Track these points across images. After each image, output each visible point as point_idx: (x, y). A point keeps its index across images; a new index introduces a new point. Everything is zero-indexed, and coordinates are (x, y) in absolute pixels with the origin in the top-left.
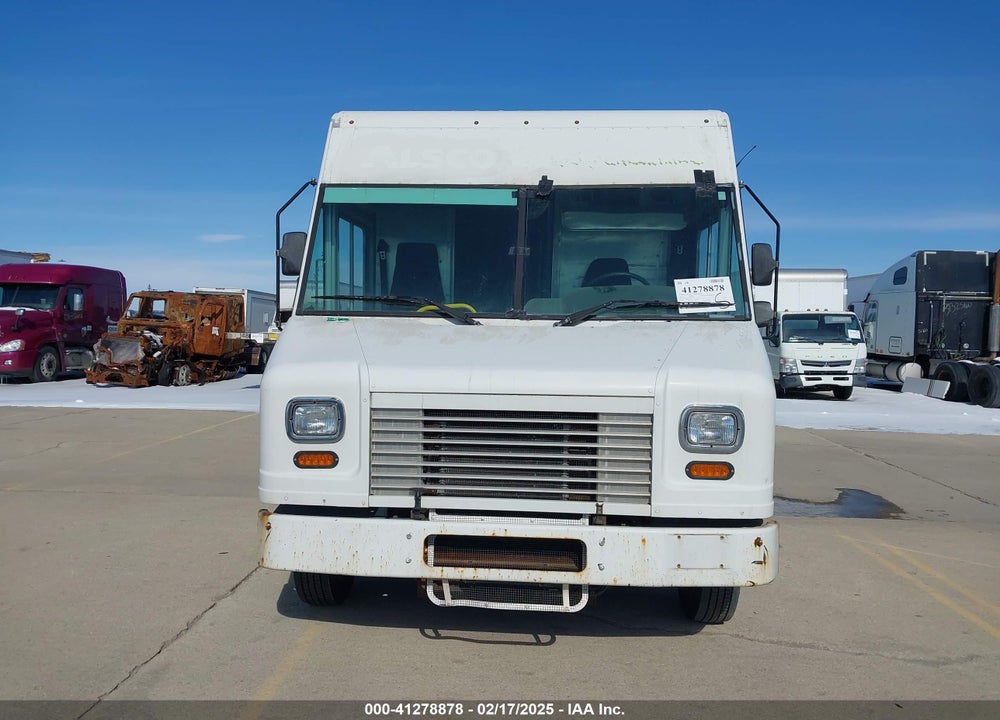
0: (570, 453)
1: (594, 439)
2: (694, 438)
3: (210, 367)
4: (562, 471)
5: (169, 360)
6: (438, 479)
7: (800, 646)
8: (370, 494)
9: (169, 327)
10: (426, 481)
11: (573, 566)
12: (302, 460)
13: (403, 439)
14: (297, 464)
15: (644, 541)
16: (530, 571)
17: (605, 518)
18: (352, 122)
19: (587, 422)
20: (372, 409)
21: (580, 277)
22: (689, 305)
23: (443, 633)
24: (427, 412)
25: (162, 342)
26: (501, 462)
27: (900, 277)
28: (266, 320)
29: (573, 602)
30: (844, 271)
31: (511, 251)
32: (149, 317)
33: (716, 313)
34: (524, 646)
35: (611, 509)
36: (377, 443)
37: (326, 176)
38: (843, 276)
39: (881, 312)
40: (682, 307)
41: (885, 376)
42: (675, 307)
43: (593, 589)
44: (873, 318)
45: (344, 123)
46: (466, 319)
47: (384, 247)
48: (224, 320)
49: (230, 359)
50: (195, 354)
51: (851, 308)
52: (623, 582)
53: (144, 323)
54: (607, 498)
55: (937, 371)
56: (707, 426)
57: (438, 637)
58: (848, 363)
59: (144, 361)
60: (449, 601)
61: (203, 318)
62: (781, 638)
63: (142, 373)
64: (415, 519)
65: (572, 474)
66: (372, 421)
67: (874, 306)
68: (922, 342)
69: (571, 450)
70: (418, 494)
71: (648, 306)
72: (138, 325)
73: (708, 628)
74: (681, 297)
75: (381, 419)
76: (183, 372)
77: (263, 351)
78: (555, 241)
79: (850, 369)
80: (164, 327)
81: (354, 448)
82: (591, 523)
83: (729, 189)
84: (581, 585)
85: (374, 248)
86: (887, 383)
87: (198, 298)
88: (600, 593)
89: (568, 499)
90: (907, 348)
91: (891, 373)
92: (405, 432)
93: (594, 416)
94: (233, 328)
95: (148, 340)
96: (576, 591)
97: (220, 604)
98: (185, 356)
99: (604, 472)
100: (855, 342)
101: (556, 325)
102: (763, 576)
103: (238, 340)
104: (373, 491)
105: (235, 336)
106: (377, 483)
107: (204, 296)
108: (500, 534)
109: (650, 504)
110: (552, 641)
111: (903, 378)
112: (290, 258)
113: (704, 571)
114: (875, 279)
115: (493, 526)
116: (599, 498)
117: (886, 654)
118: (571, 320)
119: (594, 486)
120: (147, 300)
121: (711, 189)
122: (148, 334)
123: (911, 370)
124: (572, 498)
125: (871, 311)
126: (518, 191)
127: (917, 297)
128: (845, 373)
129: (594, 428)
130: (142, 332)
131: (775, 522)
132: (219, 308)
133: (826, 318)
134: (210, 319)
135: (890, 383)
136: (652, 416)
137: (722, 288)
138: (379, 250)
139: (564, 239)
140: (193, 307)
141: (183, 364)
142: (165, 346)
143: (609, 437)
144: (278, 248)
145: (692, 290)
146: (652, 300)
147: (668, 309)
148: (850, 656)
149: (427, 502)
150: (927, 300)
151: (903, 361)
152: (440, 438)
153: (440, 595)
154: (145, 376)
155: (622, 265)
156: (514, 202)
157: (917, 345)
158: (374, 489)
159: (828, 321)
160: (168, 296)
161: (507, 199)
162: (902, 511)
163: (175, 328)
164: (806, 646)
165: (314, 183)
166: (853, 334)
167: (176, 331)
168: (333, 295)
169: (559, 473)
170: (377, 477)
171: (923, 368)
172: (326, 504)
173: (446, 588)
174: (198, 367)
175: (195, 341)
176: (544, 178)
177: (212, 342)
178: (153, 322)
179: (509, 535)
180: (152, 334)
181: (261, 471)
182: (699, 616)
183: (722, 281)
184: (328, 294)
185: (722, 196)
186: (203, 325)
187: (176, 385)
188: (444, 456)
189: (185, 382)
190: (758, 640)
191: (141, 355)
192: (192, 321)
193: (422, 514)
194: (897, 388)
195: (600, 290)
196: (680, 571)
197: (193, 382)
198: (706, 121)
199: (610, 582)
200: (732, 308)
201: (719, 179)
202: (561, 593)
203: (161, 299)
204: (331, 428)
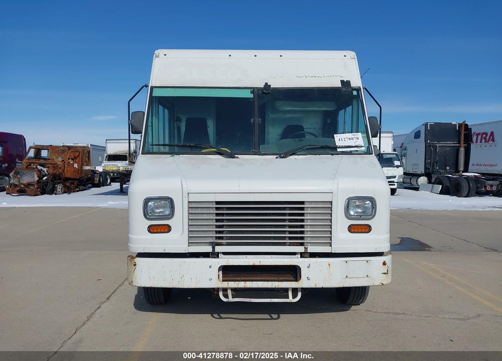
0: (290, 222)
1: (302, 215)
2: (352, 213)
3: (73, 184)
4: (286, 231)
5: (51, 181)
6: (223, 237)
7: (399, 314)
8: (189, 246)
9: (51, 164)
10: (217, 238)
11: (292, 278)
12: (152, 229)
13: (205, 217)
14: (149, 231)
15: (329, 265)
16: (273, 282)
17: (309, 254)
18: (165, 55)
19: (298, 206)
20: (189, 202)
21: (279, 135)
22: (342, 147)
23: (223, 316)
24: (217, 203)
25: (47, 172)
26: (255, 228)
27: (417, 135)
28: (100, 160)
29: (294, 297)
30: (392, 132)
31: (252, 121)
32: (40, 159)
33: (356, 151)
34: (265, 321)
35: (312, 249)
36: (191, 219)
37: (153, 82)
38: (391, 135)
39: (408, 152)
40: (339, 148)
41: (411, 183)
42: (335, 148)
43: (304, 290)
44: (405, 155)
45: (162, 55)
46: (231, 156)
47: (179, 120)
48: (80, 160)
49: (83, 180)
50: (65, 177)
51: (395, 150)
52: (320, 285)
53: (37, 162)
54: (309, 244)
55: (436, 179)
56: (358, 207)
57: (221, 318)
58: (395, 177)
59: (38, 182)
60: (231, 299)
61: (69, 159)
62: (389, 311)
63: (37, 188)
64: (212, 257)
65: (291, 232)
66: (189, 208)
67: (405, 149)
68: (427, 166)
69: (290, 220)
70: (214, 245)
71: (322, 147)
72: (34, 163)
73: (353, 307)
74: (338, 143)
75: (194, 207)
76: (59, 187)
77: (100, 176)
78: (267, 116)
79: (395, 180)
80: (48, 164)
81: (179, 222)
82: (301, 257)
83: (358, 90)
84: (297, 288)
85: (174, 120)
86: (412, 186)
87: (66, 149)
88: (306, 292)
89: (289, 245)
90: (421, 170)
91: (413, 181)
92: (206, 213)
93: (303, 203)
94: (85, 164)
95: (40, 171)
96: (295, 291)
97: (103, 306)
98: (60, 179)
99: (308, 231)
100: (398, 167)
101: (277, 158)
102: (386, 280)
103: (89, 170)
104: (190, 244)
105: (87, 168)
106: (192, 240)
107: (69, 148)
108: (257, 264)
109: (331, 246)
110: (279, 317)
111: (419, 184)
112: (136, 125)
113: (359, 279)
114: (406, 136)
115: (252, 260)
116: (305, 244)
117: (441, 316)
118: (284, 155)
119: (302, 238)
120: (38, 149)
121: (350, 89)
122: (39, 167)
123: (423, 180)
124: (291, 244)
125: (404, 152)
126: (254, 90)
127: (425, 144)
128: (393, 182)
129: (302, 209)
130: (37, 167)
131: (391, 253)
132: (77, 154)
133: (384, 155)
134: (72, 159)
135: (413, 186)
136: (331, 202)
137: (358, 138)
138: (177, 121)
139: (271, 116)
140: (63, 153)
141: (59, 183)
142: (49, 174)
143: (310, 213)
144: (129, 119)
145: (343, 139)
146: (324, 145)
147: (332, 149)
148: (423, 318)
149: (218, 249)
150: (430, 146)
151: (419, 176)
152: (223, 216)
153: (226, 296)
154: (39, 190)
155: (301, 128)
156: (251, 96)
157: (426, 168)
158: (190, 243)
159: (385, 156)
160: (49, 148)
161: (248, 95)
162: (430, 247)
163: (54, 164)
164: (401, 314)
165: (147, 86)
166: (397, 163)
167: (55, 166)
168: (157, 144)
169: (284, 232)
170: (192, 237)
171: (428, 179)
172: (165, 252)
173: (230, 293)
174: (67, 184)
175: (65, 171)
176: (266, 84)
177: (75, 171)
178: (42, 161)
179: (262, 264)
180: (42, 168)
181: (129, 235)
182: (349, 302)
183: (358, 135)
184: (154, 144)
185: (355, 93)
186: (69, 162)
187: (56, 194)
188: (226, 225)
189: (60, 192)
190: (378, 312)
191: (36, 178)
192: (63, 161)
193: (215, 255)
194: (417, 189)
195: (296, 141)
196: (348, 279)
197: (65, 192)
198: (345, 56)
199: (313, 286)
200: (363, 149)
201: (353, 85)
202: (288, 293)
203: (45, 149)
204: (167, 212)
